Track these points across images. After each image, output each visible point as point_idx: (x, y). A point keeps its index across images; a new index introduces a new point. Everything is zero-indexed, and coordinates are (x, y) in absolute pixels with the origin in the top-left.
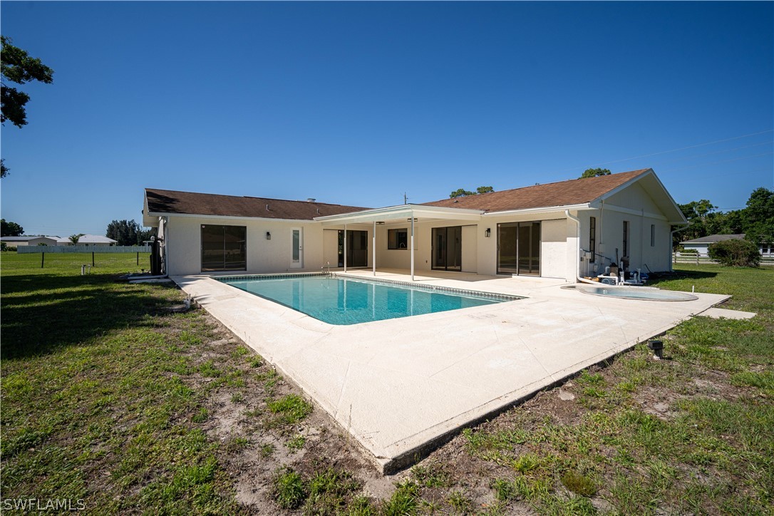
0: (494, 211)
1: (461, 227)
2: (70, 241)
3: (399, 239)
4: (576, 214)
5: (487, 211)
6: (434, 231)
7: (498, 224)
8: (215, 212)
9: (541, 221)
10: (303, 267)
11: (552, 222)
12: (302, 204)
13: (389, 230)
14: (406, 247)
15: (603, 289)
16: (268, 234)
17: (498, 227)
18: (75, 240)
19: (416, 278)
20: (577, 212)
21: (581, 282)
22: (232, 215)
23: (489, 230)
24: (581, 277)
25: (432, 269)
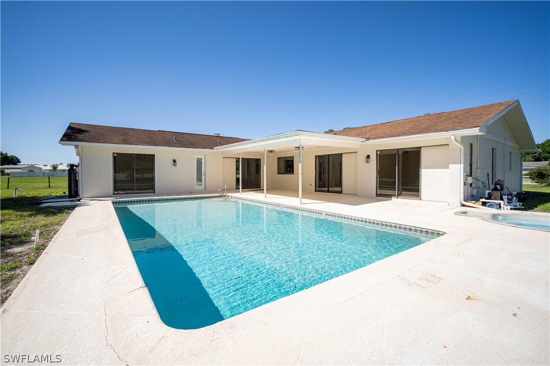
0: (375, 138)
1: (342, 154)
2: (51, 168)
3: (287, 165)
4: (459, 139)
5: (368, 139)
6: (317, 159)
7: (377, 151)
8: (125, 142)
9: (420, 147)
10: (205, 190)
11: (432, 148)
12: (206, 137)
13: (278, 158)
14: (293, 172)
15: (499, 215)
16: (174, 161)
17: (377, 154)
18: (55, 168)
19: (304, 201)
20: (460, 138)
21: (464, 205)
22: (141, 145)
23: (368, 157)
24: (465, 200)
25: (316, 191)
